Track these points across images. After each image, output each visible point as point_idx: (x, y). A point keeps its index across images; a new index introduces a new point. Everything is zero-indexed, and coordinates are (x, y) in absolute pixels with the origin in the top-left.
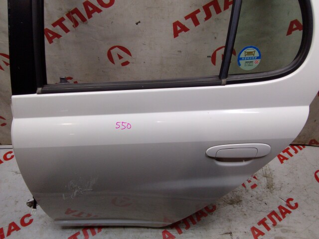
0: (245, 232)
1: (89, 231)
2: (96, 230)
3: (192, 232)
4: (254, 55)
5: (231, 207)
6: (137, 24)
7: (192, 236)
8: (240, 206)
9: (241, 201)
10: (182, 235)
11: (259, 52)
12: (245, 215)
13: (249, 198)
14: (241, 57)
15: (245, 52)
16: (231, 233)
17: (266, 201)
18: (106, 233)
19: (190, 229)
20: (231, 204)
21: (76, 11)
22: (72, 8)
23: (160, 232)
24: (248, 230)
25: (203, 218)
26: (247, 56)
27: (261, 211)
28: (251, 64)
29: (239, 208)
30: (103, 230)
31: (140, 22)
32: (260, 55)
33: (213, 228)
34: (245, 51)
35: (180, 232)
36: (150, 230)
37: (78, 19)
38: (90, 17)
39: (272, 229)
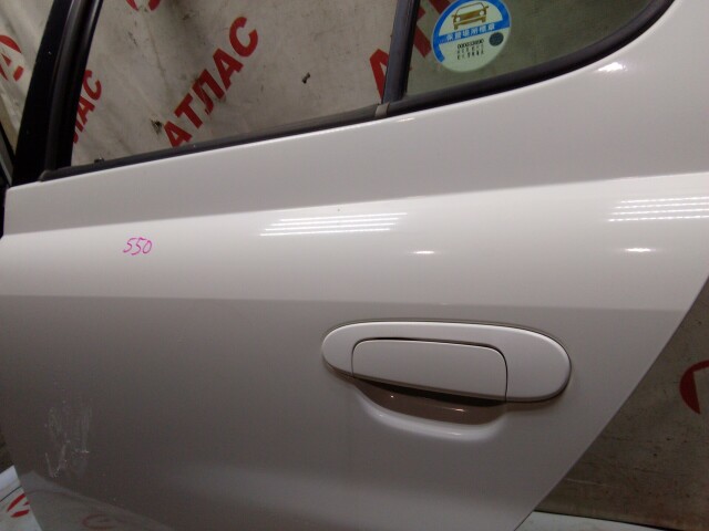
4: (483, 19)
6: (305, 82)
11: (501, 8)
14: (441, 33)
15: (455, 17)
21: (206, 77)
22: (199, 73)
26: (461, 28)
28: (478, 48)
31: (309, 76)
32: (505, 17)
34: (454, 13)
37: (211, 94)
38: (227, 84)
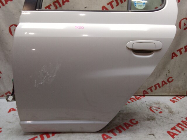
0: (164, 134)
1: (45, 136)
2: (51, 135)
3: (124, 135)
5: (149, 122)
7: (125, 137)
8: (155, 121)
9: (155, 119)
10: (116, 136)
12: (160, 125)
13: (160, 118)
16: (153, 134)
17: (172, 119)
18: (58, 136)
19: (122, 133)
20: (148, 120)
21: (57, 1)
23: (100, 135)
24: (165, 132)
25: (130, 127)
27: (170, 123)
29: (154, 122)
30: (56, 135)
33: (139, 132)
35: (115, 135)
36: (92, 134)
39: (182, 132)
